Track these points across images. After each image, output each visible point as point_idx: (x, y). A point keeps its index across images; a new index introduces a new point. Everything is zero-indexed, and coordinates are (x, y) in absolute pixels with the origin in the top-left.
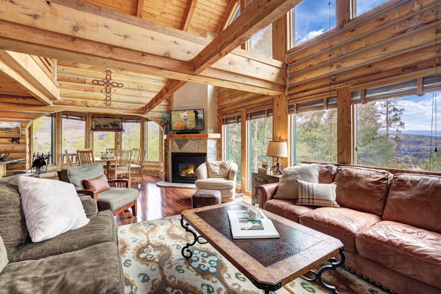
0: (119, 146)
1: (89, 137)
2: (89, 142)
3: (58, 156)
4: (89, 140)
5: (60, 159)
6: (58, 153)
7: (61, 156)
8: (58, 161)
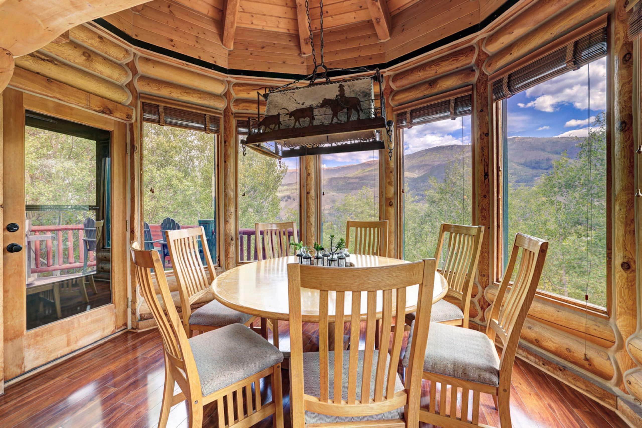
0: (392, 211)
1: (307, 184)
2: (307, 199)
3: (226, 240)
4: (308, 193)
5: (232, 249)
6: (226, 235)
7: (234, 242)
8: (227, 255)
